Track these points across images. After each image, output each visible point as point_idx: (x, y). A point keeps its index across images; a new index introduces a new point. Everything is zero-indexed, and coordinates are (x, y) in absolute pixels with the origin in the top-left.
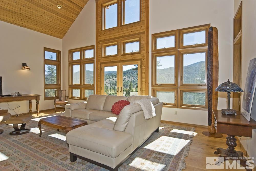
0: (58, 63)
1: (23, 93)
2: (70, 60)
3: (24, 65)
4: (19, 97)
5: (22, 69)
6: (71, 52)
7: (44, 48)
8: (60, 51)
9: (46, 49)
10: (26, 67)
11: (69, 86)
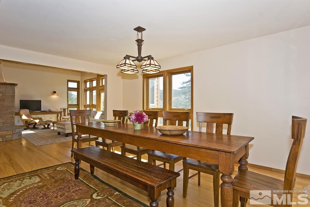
0: (77, 89)
1: (53, 110)
2: (85, 87)
3: (55, 92)
4: (50, 112)
5: (53, 95)
6: (86, 82)
7: (68, 80)
8: (79, 81)
9: (68, 81)
10: (55, 94)
11: (84, 105)
